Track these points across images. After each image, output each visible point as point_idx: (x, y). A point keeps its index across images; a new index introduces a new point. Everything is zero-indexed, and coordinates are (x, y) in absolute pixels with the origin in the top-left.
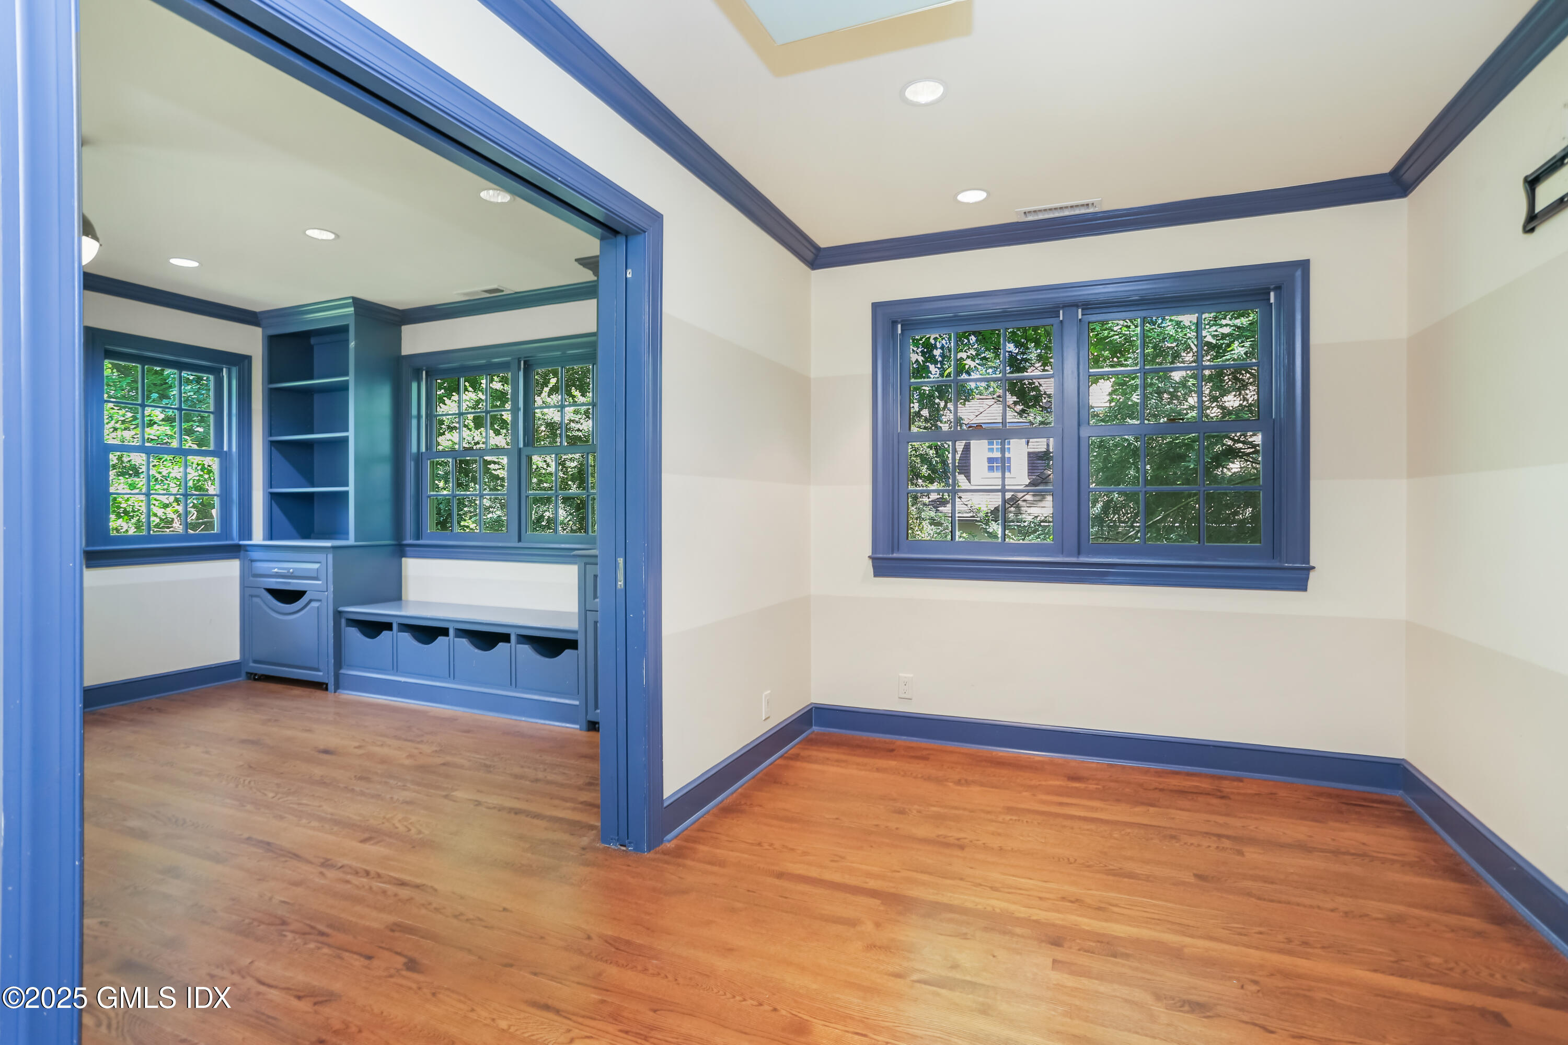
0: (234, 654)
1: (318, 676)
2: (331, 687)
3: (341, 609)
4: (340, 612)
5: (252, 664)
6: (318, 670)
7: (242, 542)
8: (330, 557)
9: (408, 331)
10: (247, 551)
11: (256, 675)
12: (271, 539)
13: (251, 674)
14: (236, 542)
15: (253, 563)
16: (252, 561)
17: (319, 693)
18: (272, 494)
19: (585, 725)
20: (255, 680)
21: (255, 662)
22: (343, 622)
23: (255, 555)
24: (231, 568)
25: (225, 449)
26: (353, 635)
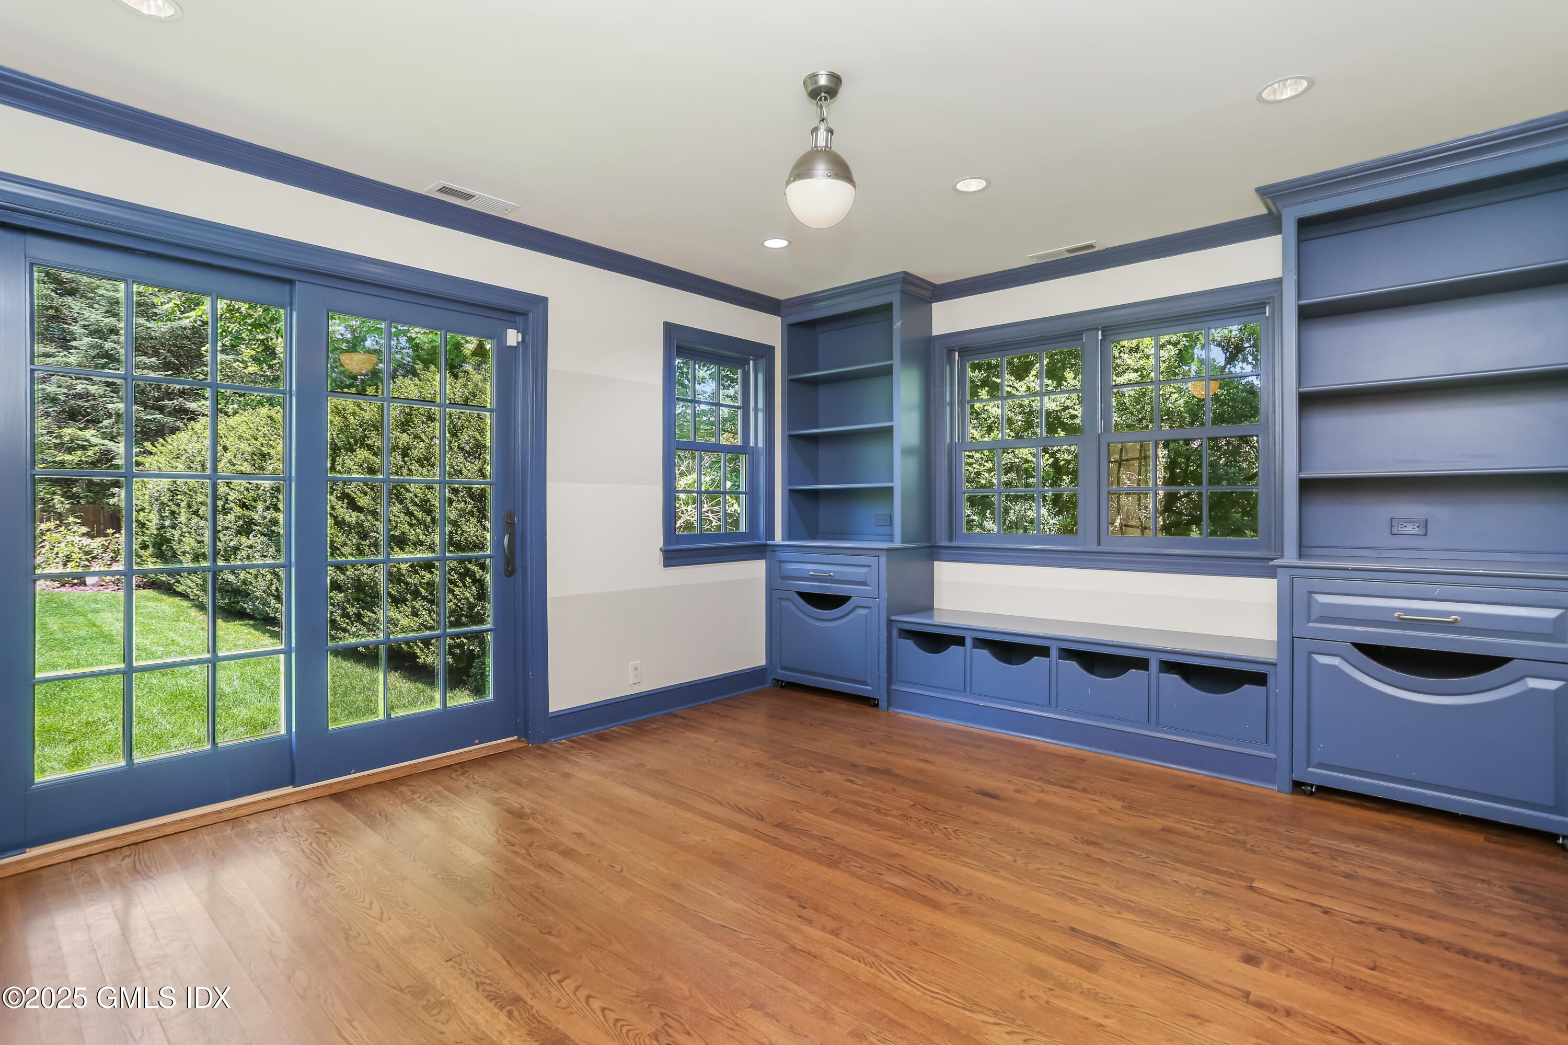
0: (758, 659)
1: (866, 690)
2: (883, 703)
3: (893, 618)
4: (892, 621)
5: (779, 671)
6: (865, 683)
7: (769, 542)
8: (883, 560)
9: (938, 308)
10: (774, 551)
11: (782, 681)
12: (790, 539)
13: (778, 680)
14: (763, 541)
15: (782, 564)
16: (781, 562)
17: (870, 710)
18: (791, 491)
19: (1288, 786)
20: (782, 687)
21: (783, 668)
22: (895, 633)
23: (784, 555)
24: (757, 569)
25: (752, 444)
26: (908, 647)
